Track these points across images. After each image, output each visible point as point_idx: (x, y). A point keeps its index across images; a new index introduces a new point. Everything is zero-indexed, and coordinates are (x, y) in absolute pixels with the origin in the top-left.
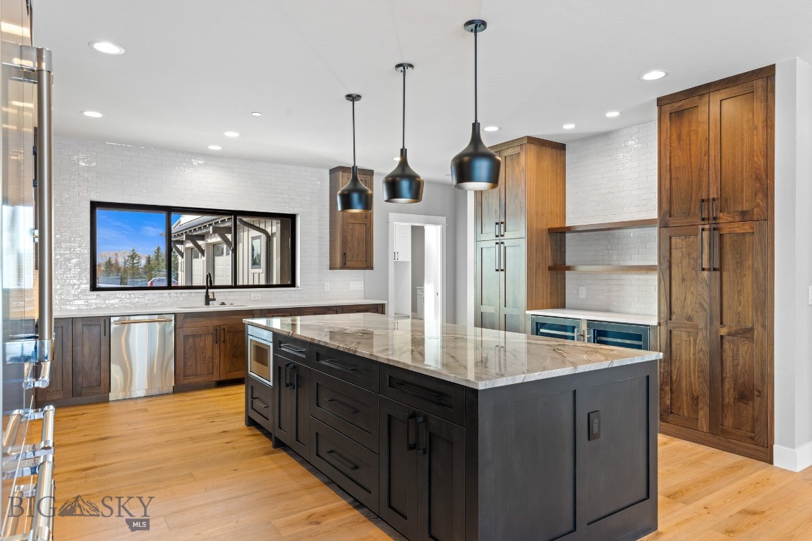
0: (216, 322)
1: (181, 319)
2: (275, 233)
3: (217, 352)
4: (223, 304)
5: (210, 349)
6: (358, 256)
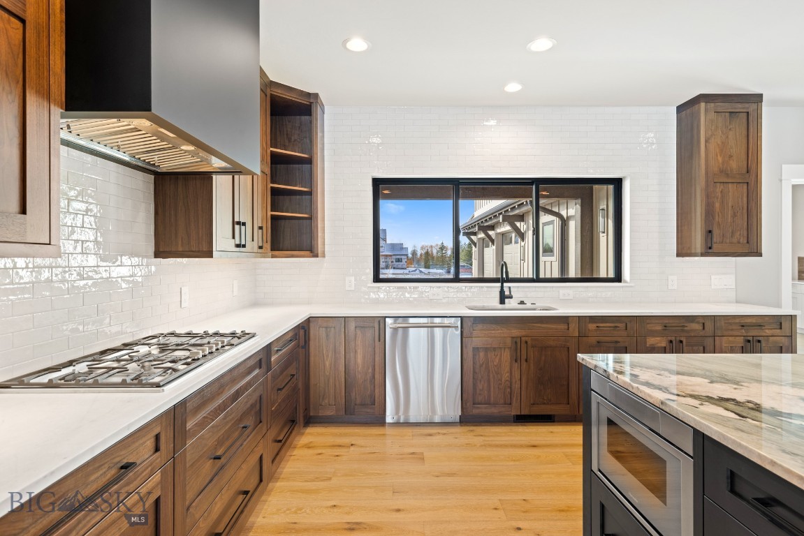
0: (516, 332)
1: (468, 325)
2: (571, 216)
3: (517, 375)
4: (522, 303)
5: (507, 369)
6: (732, 236)
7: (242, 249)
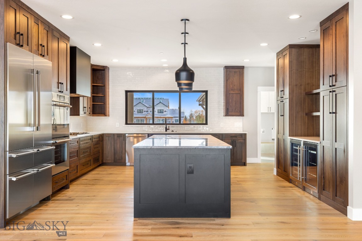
4: (173, 131)
6: (235, 110)
7: (85, 114)
